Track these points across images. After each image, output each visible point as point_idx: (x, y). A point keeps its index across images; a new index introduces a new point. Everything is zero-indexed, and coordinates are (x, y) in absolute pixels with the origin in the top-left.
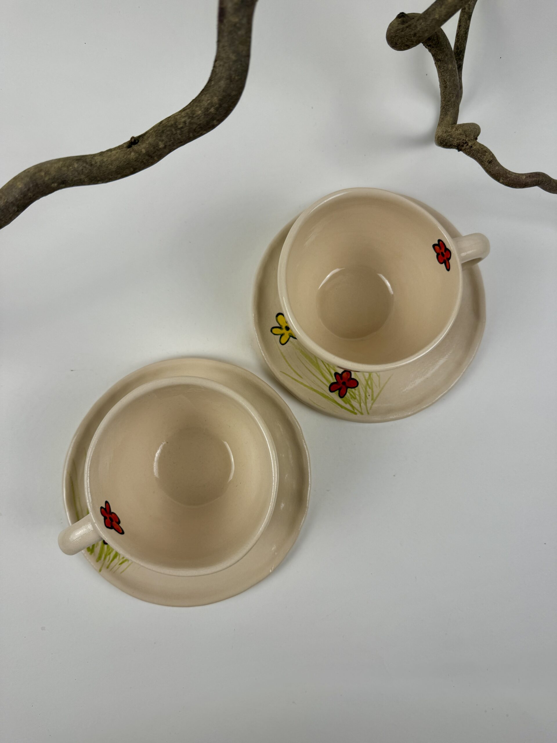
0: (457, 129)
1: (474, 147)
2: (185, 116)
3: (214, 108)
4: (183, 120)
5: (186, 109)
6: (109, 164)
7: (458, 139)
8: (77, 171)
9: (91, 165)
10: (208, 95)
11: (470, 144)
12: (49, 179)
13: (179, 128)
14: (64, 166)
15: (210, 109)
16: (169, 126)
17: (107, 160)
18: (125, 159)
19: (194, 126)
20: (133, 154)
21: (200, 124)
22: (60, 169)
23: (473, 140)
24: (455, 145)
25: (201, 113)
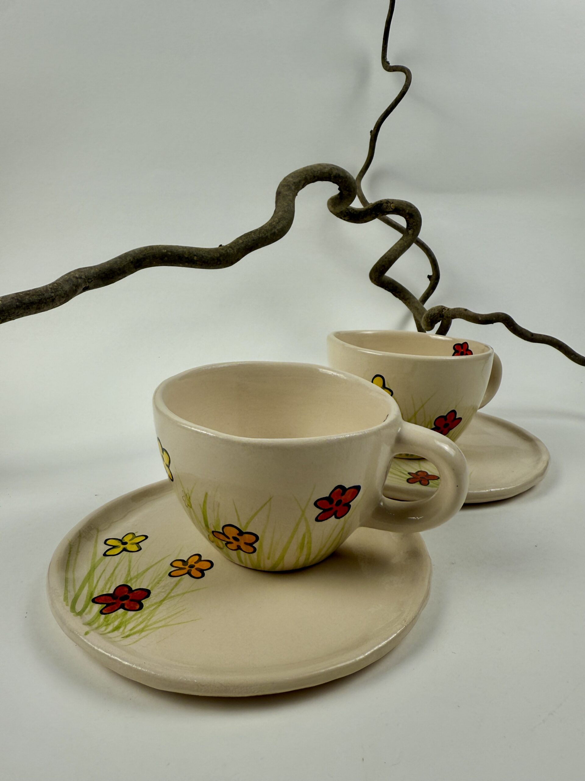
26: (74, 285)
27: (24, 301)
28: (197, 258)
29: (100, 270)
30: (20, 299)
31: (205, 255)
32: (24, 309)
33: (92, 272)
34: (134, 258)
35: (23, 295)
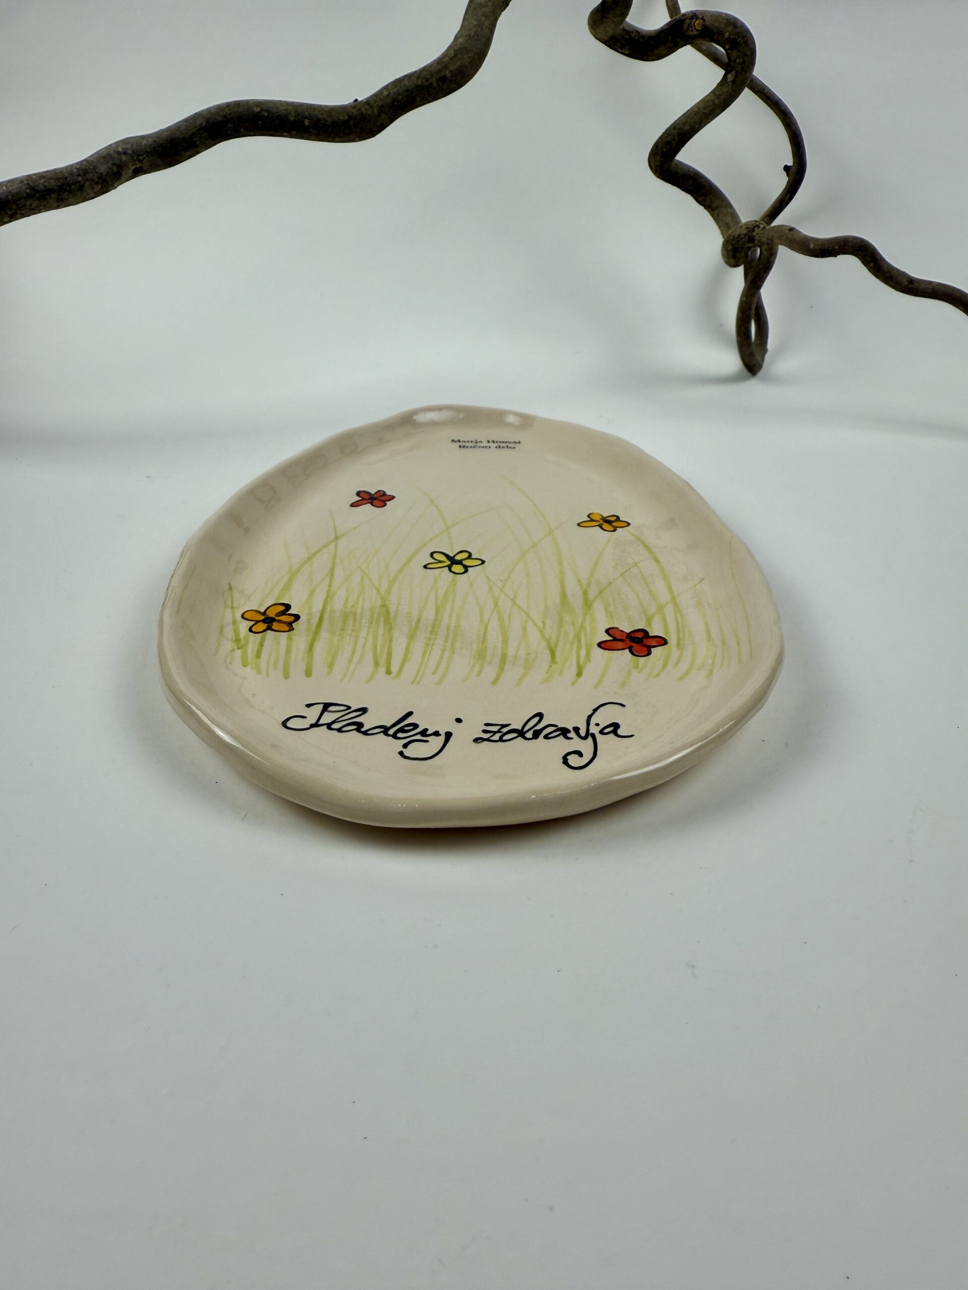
26: (114, 164)
27: (37, 188)
28: (309, 122)
29: (155, 141)
30: (32, 184)
31: (323, 116)
32: (39, 200)
33: (143, 144)
34: (207, 122)
35: (37, 178)
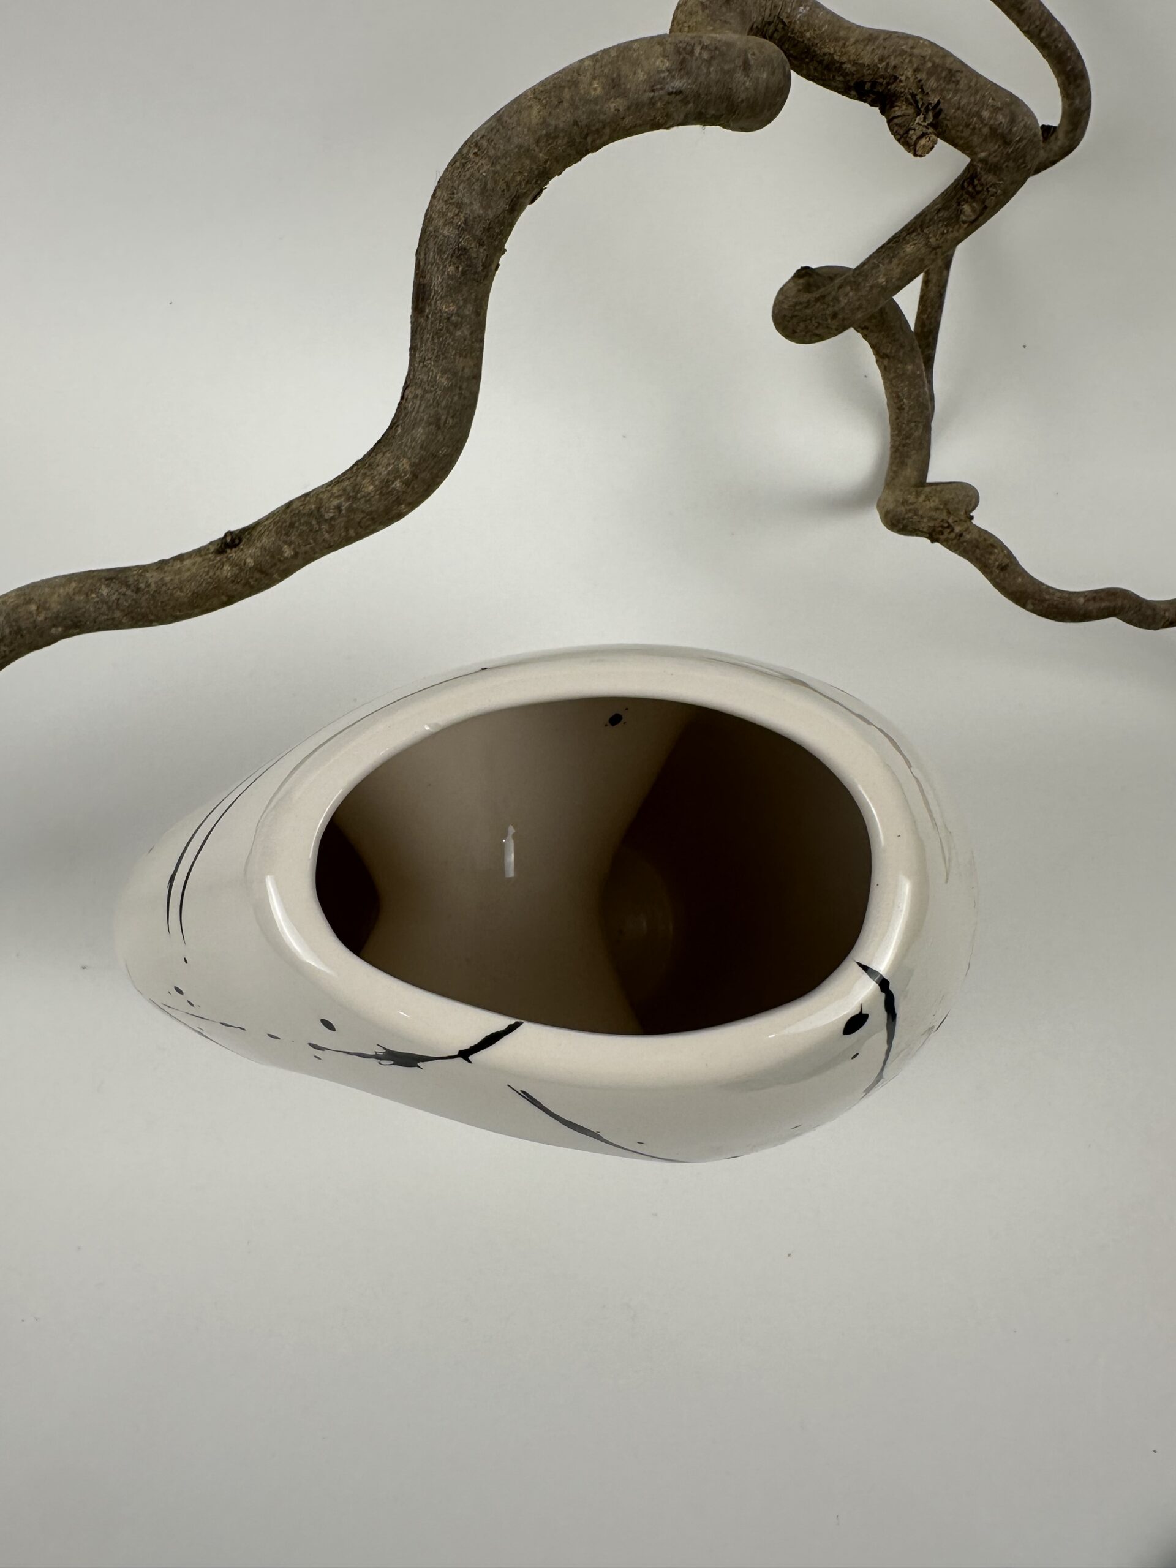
0: (928, 499)
1: (968, 537)
2: (341, 496)
3: (400, 482)
4: (336, 502)
5: (342, 480)
6: (174, 588)
7: (931, 519)
8: (107, 603)
9: (138, 590)
10: (388, 455)
11: (958, 529)
12: (46, 619)
13: (326, 520)
14: (80, 592)
15: (393, 483)
16: (304, 514)
17: (172, 580)
18: (210, 577)
19: (359, 516)
20: (227, 567)
21: (371, 513)
22: (70, 598)
23: (965, 521)
24: (925, 530)
25: (372, 491)
